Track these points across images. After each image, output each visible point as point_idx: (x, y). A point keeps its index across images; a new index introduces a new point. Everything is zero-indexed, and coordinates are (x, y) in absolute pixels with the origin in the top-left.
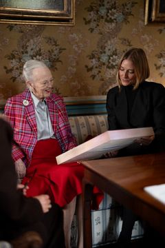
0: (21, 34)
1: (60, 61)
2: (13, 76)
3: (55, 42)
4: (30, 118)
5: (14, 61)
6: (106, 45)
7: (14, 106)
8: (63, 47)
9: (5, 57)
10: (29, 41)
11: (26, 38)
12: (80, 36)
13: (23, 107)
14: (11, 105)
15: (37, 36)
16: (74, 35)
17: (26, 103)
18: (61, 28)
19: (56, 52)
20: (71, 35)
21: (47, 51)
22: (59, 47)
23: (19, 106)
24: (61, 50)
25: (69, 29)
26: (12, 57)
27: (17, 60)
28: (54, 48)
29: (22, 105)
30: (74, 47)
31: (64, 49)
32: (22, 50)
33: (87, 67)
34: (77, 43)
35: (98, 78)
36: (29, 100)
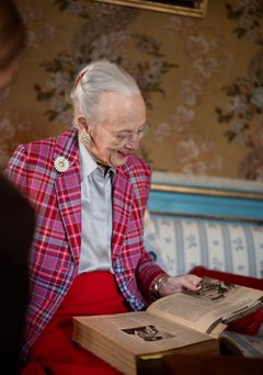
0: (84, 21)
1: (161, 91)
2: (52, 108)
3: (156, 48)
4: (66, 205)
5: (58, 75)
7: (31, 167)
8: (171, 61)
9: (41, 65)
10: (98, 37)
11: (93, 31)
12: (214, 42)
13: (53, 175)
14: (23, 165)
15: (118, 30)
16: (201, 39)
18: (174, 19)
19: (154, 70)
20: (193, 38)
21: (134, 65)
22: (164, 59)
23: (43, 170)
24: (166, 67)
25: (191, 24)
26: (57, 67)
27: (66, 75)
28: (152, 60)
29: (52, 168)
30: (196, 64)
31: (173, 66)
32: (79, 55)
33: (219, 111)
34: (204, 56)
35: (241, 139)
36: (70, 159)
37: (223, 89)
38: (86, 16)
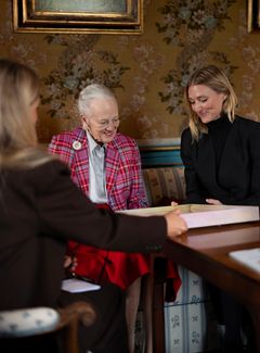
0: (65, 47)
1: (121, 86)
2: (52, 108)
3: (114, 58)
5: (53, 86)
6: (190, 62)
7: (60, 148)
8: (125, 66)
10: (75, 57)
11: (71, 53)
12: (151, 49)
13: (72, 152)
15: (88, 50)
16: (143, 48)
17: (77, 145)
18: (123, 38)
19: (115, 73)
21: (101, 72)
22: (120, 65)
23: (66, 149)
24: (122, 70)
25: (135, 39)
26: (51, 81)
27: (58, 85)
28: (113, 67)
29: (71, 148)
30: (142, 66)
31: (127, 69)
32: (65, 71)
33: (161, 94)
34: (146, 59)
35: (178, 111)
36: (82, 142)
37: (161, 80)
38: (66, 44)
